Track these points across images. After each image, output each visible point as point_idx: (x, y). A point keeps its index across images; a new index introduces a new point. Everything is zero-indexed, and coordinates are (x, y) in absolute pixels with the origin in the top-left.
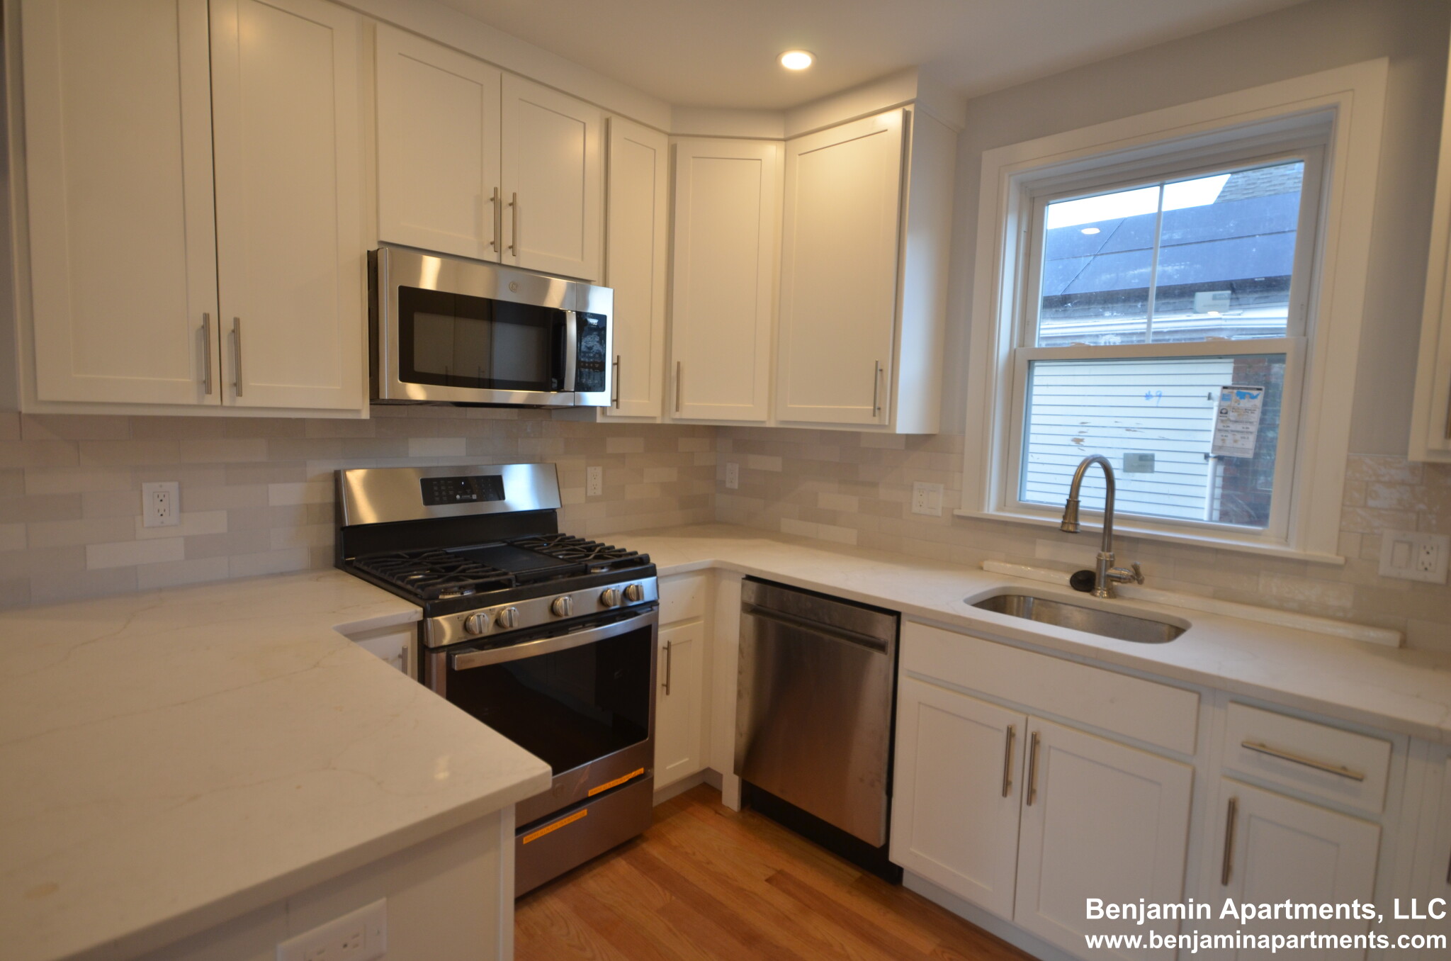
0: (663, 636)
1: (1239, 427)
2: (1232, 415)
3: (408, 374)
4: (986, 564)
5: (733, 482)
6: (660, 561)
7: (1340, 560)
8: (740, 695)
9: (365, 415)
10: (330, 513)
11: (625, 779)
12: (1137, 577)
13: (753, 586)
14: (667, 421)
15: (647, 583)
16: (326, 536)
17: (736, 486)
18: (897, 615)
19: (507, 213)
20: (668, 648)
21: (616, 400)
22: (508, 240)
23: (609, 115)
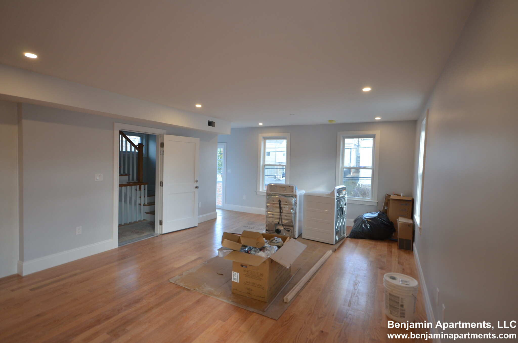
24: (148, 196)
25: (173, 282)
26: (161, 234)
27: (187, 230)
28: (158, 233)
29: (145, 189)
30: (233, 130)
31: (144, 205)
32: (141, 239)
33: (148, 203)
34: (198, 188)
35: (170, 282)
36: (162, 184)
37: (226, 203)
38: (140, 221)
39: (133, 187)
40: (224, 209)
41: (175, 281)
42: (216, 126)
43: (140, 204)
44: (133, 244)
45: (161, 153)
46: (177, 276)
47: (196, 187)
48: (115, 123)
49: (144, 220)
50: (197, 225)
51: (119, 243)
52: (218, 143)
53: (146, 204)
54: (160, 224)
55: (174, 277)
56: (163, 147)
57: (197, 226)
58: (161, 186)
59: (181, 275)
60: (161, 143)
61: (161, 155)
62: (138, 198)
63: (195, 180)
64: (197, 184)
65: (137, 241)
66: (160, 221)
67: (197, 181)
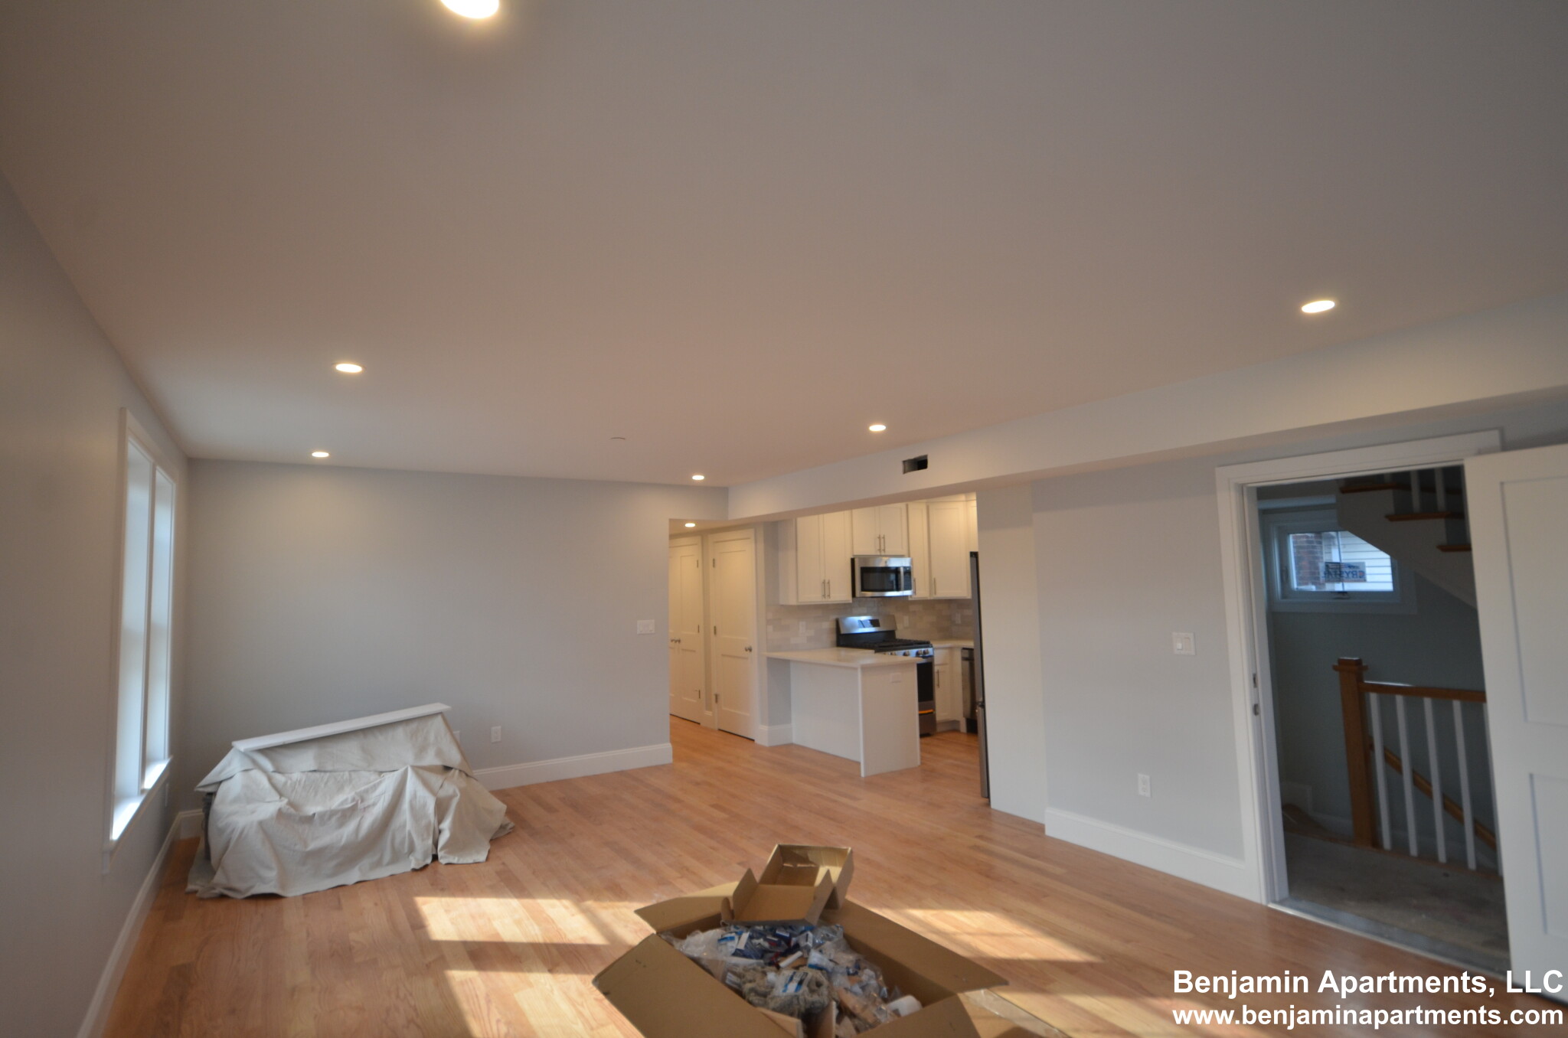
0: (936, 669)
3: (863, 589)
5: (958, 620)
6: (935, 645)
8: (963, 689)
9: (851, 602)
10: (835, 631)
11: (926, 712)
13: (967, 651)
14: (932, 598)
15: (930, 650)
16: (833, 637)
17: (960, 622)
19: (882, 540)
20: (938, 672)
21: (915, 593)
22: (882, 548)
48: (1217, 469)
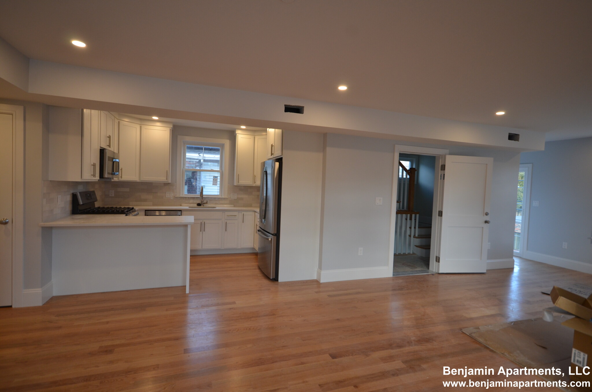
1: (215, 182)
2: (215, 180)
4: (182, 205)
7: (228, 197)
12: (207, 203)
17: (113, 195)
18: (181, 211)
23: (119, 121)
24: (419, 228)
25: (469, 335)
26: (437, 273)
27: (471, 275)
28: (434, 271)
29: (415, 220)
30: (548, 144)
31: (414, 237)
32: (415, 274)
33: (418, 235)
34: (488, 223)
35: (462, 332)
36: (440, 214)
37: (527, 250)
38: (409, 254)
39: (404, 215)
40: (523, 258)
41: (471, 334)
42: (520, 139)
43: (410, 236)
44: (407, 276)
45: (441, 177)
46: (472, 328)
47: (486, 222)
48: (396, 145)
49: (413, 254)
50: (485, 271)
51: (393, 272)
52: (520, 165)
53: (417, 235)
54: (436, 261)
55: (467, 327)
56: (444, 169)
57: (485, 273)
58: (439, 215)
59: (476, 328)
60: (442, 166)
61: (441, 179)
62: (408, 229)
63: (485, 212)
64: (487, 218)
65: (411, 275)
66: (437, 257)
67: (487, 214)
